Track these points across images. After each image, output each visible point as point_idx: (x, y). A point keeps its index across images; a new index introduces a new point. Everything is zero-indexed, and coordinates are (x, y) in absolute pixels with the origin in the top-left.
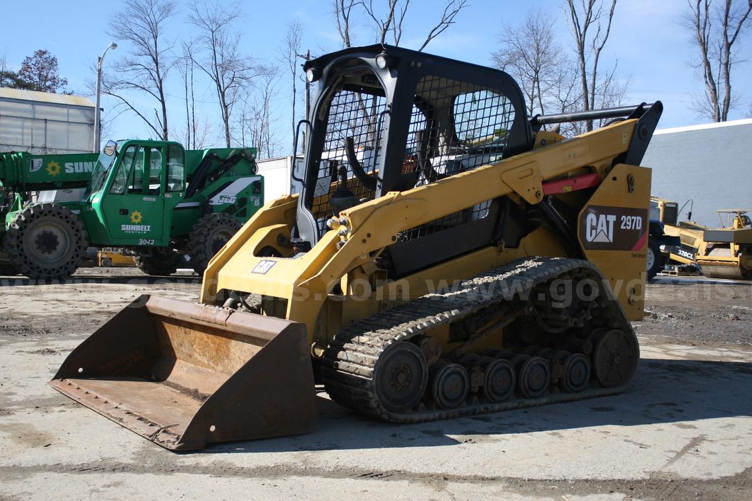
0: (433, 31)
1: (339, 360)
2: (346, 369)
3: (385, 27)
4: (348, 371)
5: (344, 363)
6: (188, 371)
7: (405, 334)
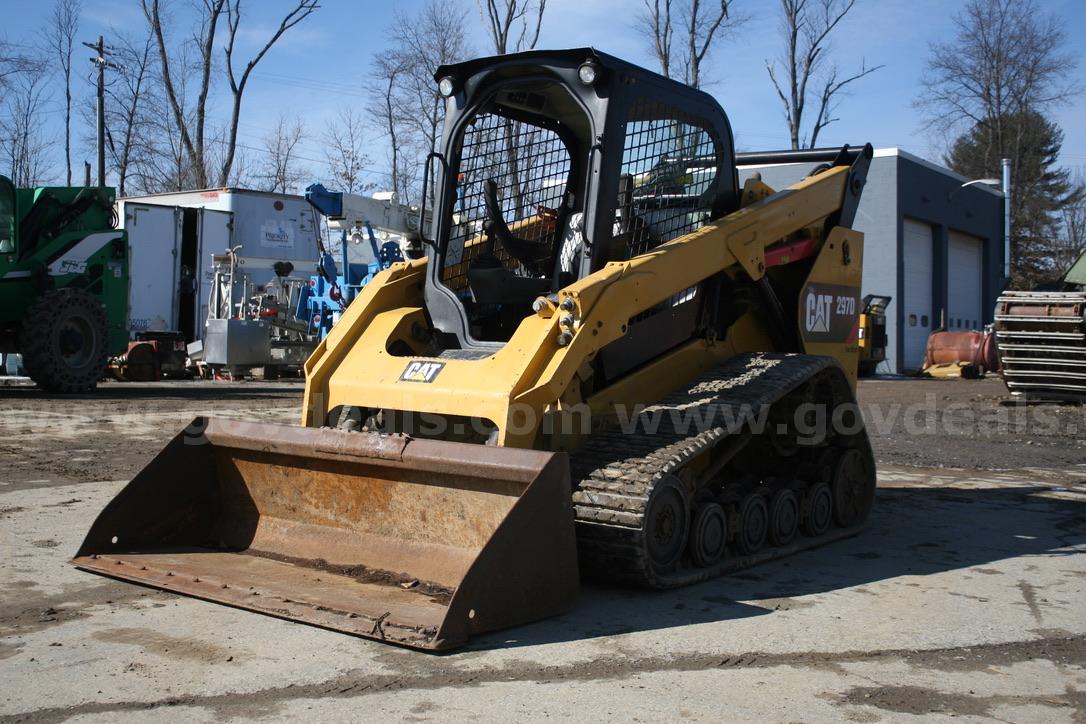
0: (288, 18)
1: (575, 504)
2: (594, 517)
3: (216, 8)
4: (596, 520)
5: (585, 508)
6: (291, 532)
7: (673, 464)
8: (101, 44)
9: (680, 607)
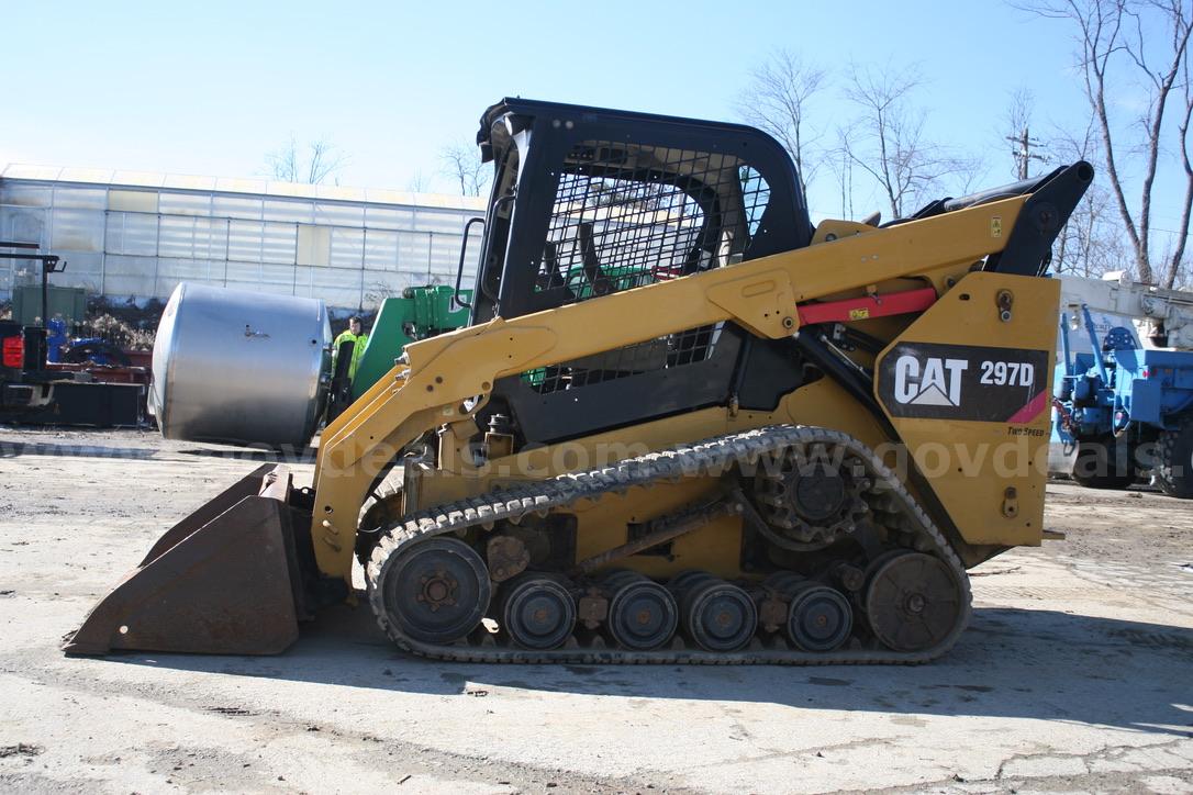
3: (1166, 84)
8: (1026, 137)
9: (388, 673)
